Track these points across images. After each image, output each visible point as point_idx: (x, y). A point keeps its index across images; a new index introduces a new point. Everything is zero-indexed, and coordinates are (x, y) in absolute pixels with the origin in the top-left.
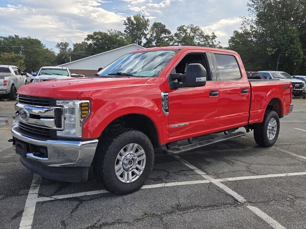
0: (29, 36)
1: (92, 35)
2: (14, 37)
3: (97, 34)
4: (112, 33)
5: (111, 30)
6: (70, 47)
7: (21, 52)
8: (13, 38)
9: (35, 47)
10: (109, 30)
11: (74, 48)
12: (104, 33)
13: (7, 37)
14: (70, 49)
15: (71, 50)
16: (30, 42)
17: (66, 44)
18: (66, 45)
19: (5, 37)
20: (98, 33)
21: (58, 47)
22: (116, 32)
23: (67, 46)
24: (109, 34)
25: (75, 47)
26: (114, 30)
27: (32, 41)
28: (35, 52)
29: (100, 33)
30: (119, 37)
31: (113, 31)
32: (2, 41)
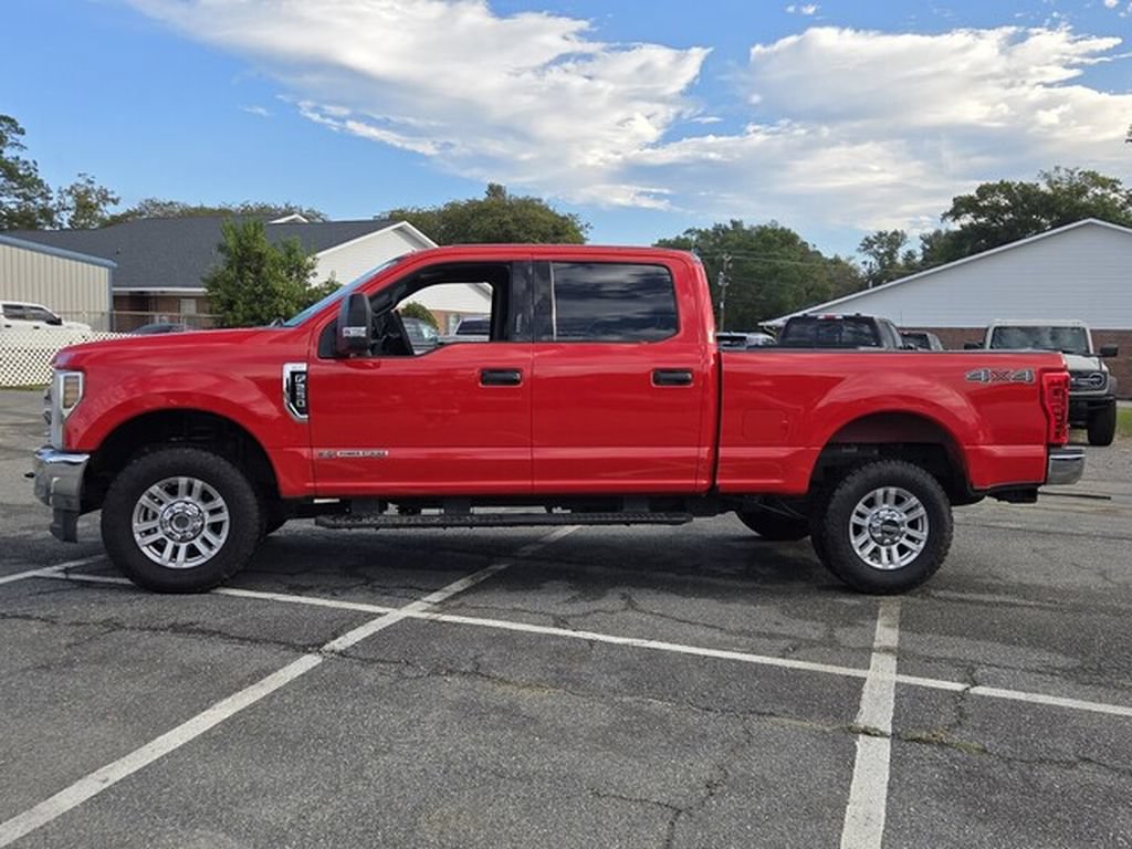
0: (773, 221)
1: (971, 198)
2: (730, 226)
3: (993, 191)
4: (1056, 183)
5: (1057, 168)
6: (911, 248)
7: (721, 273)
8: (726, 230)
9: (775, 257)
10: (1046, 171)
11: (924, 248)
12: (1021, 183)
13: (710, 229)
14: (910, 254)
15: (914, 257)
16: (763, 241)
17: (895, 237)
18: (895, 240)
19: (703, 229)
20: (997, 186)
21: (864, 250)
22: (1076, 175)
23: (898, 245)
24: (1044, 187)
25: (927, 247)
26: (1067, 170)
27: (771, 235)
28: (776, 271)
29: (1005, 188)
30: (1090, 194)
31: (1062, 173)
32: (693, 245)
